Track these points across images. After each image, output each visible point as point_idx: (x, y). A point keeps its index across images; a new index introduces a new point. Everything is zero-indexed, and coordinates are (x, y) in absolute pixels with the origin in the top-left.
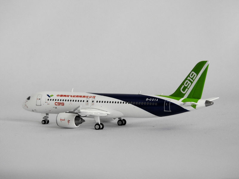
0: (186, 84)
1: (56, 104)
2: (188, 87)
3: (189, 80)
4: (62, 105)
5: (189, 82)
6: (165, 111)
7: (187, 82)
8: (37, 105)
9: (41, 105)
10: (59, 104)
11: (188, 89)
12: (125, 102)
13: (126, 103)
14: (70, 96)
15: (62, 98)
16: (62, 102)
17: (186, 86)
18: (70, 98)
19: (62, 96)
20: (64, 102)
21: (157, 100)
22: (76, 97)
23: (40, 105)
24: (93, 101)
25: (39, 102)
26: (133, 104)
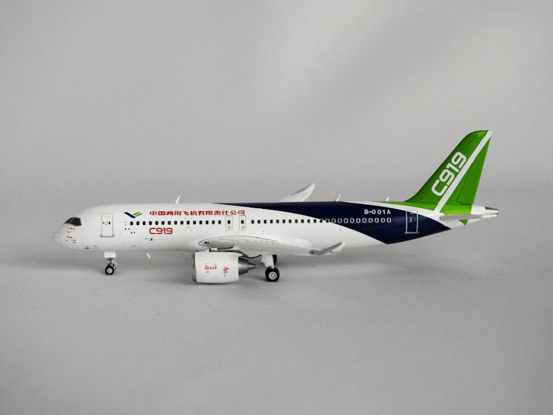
0: (444, 177)
1: (152, 231)
2: (448, 184)
3: (450, 169)
4: (166, 232)
5: (450, 173)
6: (406, 232)
7: (446, 173)
8: (101, 236)
9: (113, 236)
10: (160, 231)
11: (449, 187)
12: (318, 220)
13: (321, 221)
14: (183, 214)
15: (166, 218)
16: (166, 226)
17: (444, 180)
18: (184, 218)
19: (162, 213)
20: (172, 225)
21: (389, 212)
22: (198, 214)
23: (111, 235)
24: (242, 222)
25: (107, 230)
26: (337, 223)
